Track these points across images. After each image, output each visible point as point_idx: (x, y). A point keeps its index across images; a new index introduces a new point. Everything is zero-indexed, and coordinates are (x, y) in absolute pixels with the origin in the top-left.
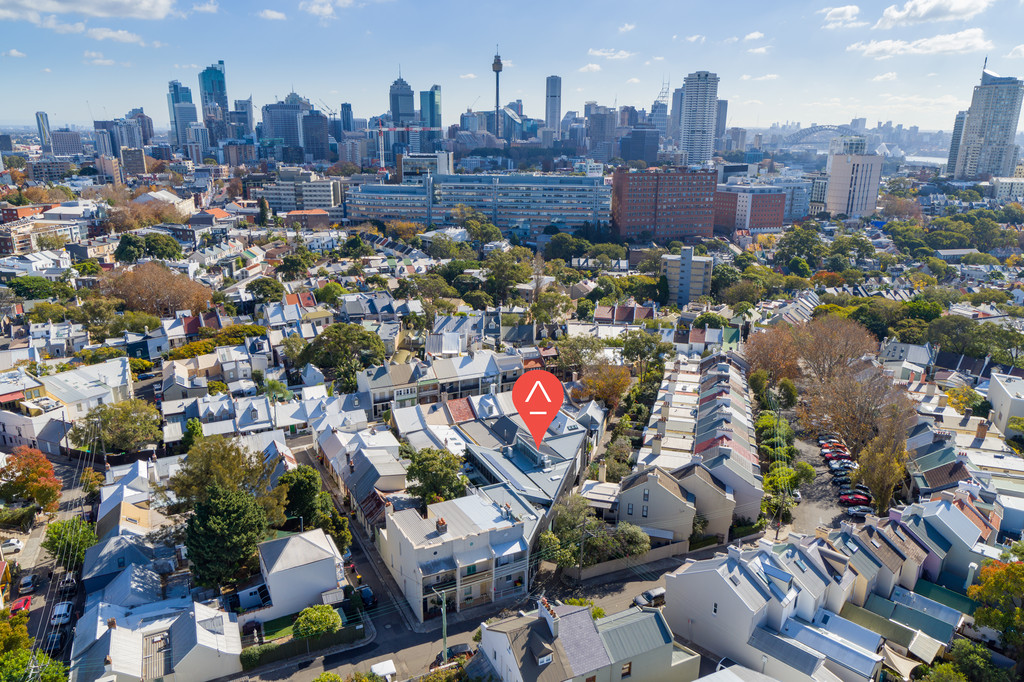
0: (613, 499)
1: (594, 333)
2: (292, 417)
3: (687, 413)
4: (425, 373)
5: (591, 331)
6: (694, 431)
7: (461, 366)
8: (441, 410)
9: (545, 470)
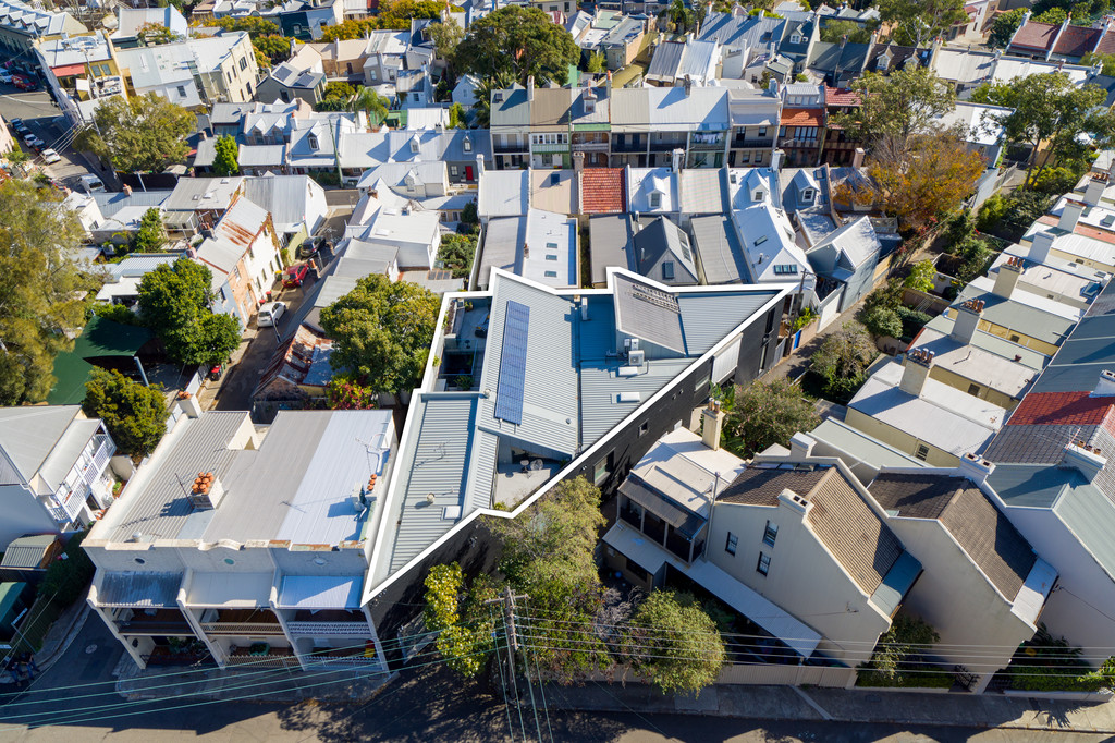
0: (695, 505)
1: (987, 71)
2: (369, 154)
3: (1073, 288)
4: (591, 110)
5: (982, 67)
6: (1058, 344)
7: (662, 106)
8: (566, 184)
9: (624, 370)
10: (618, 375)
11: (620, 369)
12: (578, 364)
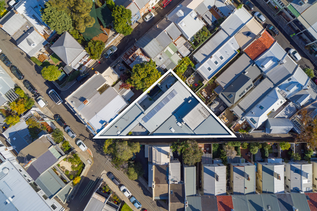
10: (177, 123)
11: (179, 122)
12: (174, 113)
